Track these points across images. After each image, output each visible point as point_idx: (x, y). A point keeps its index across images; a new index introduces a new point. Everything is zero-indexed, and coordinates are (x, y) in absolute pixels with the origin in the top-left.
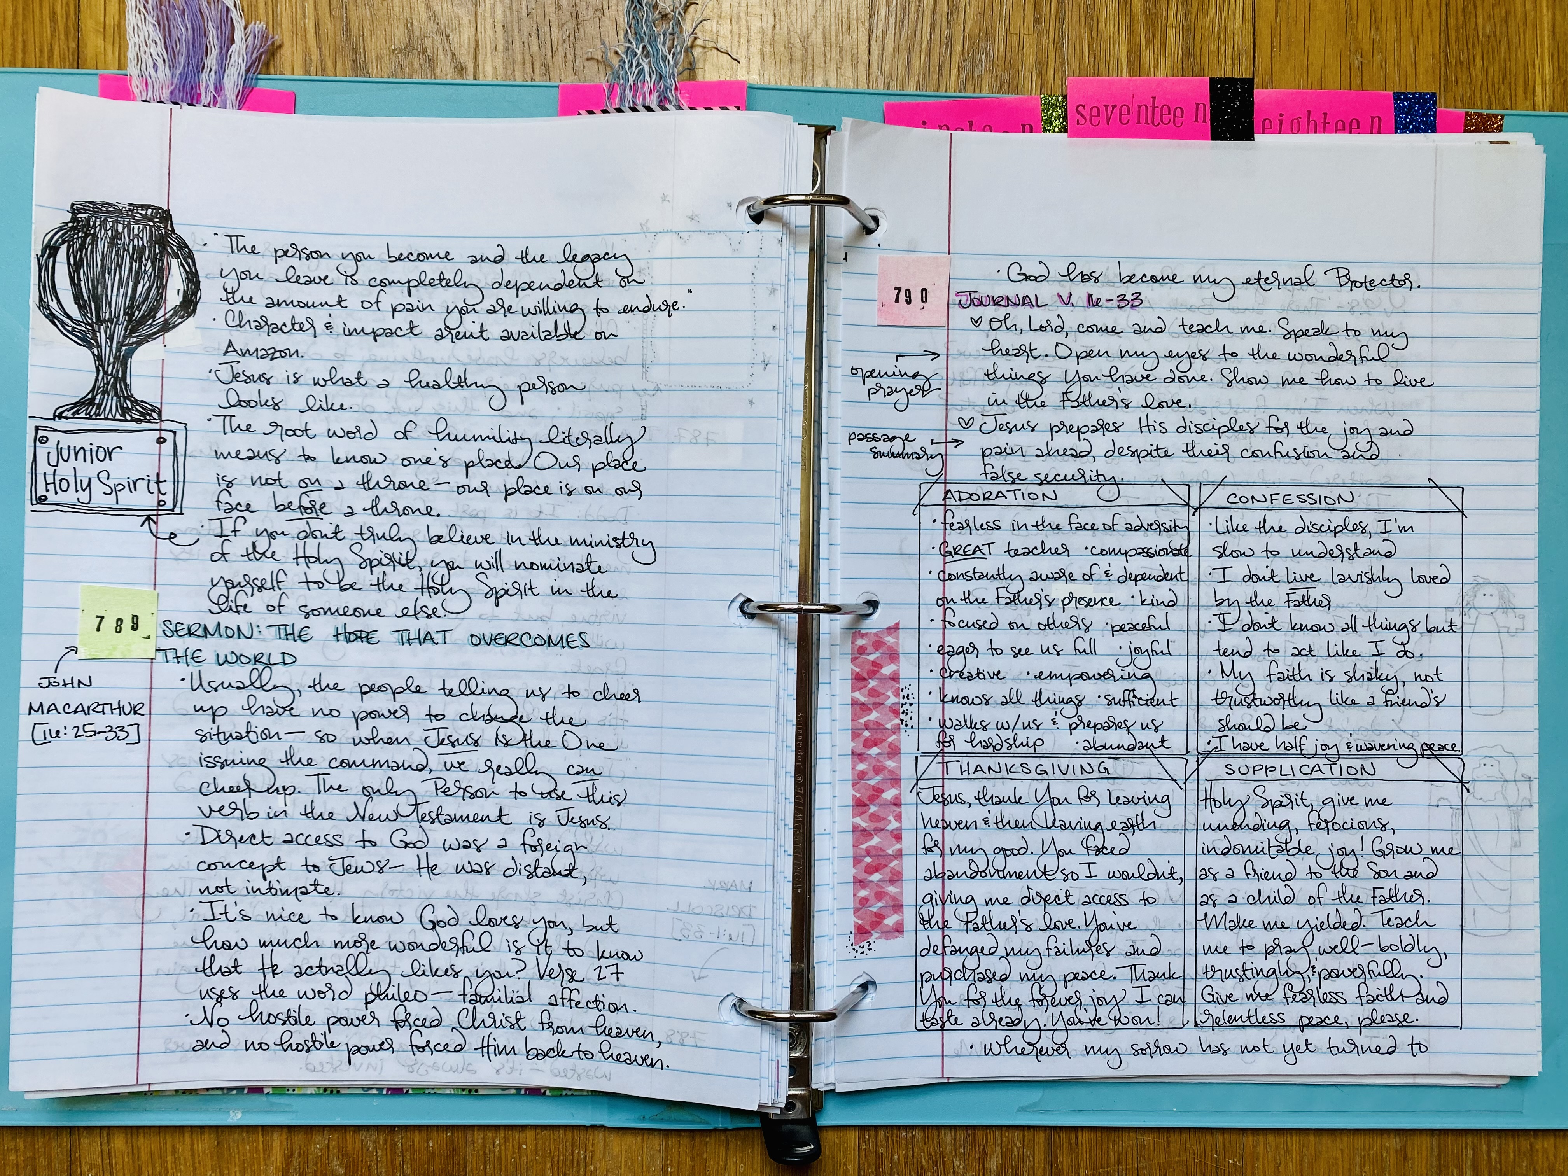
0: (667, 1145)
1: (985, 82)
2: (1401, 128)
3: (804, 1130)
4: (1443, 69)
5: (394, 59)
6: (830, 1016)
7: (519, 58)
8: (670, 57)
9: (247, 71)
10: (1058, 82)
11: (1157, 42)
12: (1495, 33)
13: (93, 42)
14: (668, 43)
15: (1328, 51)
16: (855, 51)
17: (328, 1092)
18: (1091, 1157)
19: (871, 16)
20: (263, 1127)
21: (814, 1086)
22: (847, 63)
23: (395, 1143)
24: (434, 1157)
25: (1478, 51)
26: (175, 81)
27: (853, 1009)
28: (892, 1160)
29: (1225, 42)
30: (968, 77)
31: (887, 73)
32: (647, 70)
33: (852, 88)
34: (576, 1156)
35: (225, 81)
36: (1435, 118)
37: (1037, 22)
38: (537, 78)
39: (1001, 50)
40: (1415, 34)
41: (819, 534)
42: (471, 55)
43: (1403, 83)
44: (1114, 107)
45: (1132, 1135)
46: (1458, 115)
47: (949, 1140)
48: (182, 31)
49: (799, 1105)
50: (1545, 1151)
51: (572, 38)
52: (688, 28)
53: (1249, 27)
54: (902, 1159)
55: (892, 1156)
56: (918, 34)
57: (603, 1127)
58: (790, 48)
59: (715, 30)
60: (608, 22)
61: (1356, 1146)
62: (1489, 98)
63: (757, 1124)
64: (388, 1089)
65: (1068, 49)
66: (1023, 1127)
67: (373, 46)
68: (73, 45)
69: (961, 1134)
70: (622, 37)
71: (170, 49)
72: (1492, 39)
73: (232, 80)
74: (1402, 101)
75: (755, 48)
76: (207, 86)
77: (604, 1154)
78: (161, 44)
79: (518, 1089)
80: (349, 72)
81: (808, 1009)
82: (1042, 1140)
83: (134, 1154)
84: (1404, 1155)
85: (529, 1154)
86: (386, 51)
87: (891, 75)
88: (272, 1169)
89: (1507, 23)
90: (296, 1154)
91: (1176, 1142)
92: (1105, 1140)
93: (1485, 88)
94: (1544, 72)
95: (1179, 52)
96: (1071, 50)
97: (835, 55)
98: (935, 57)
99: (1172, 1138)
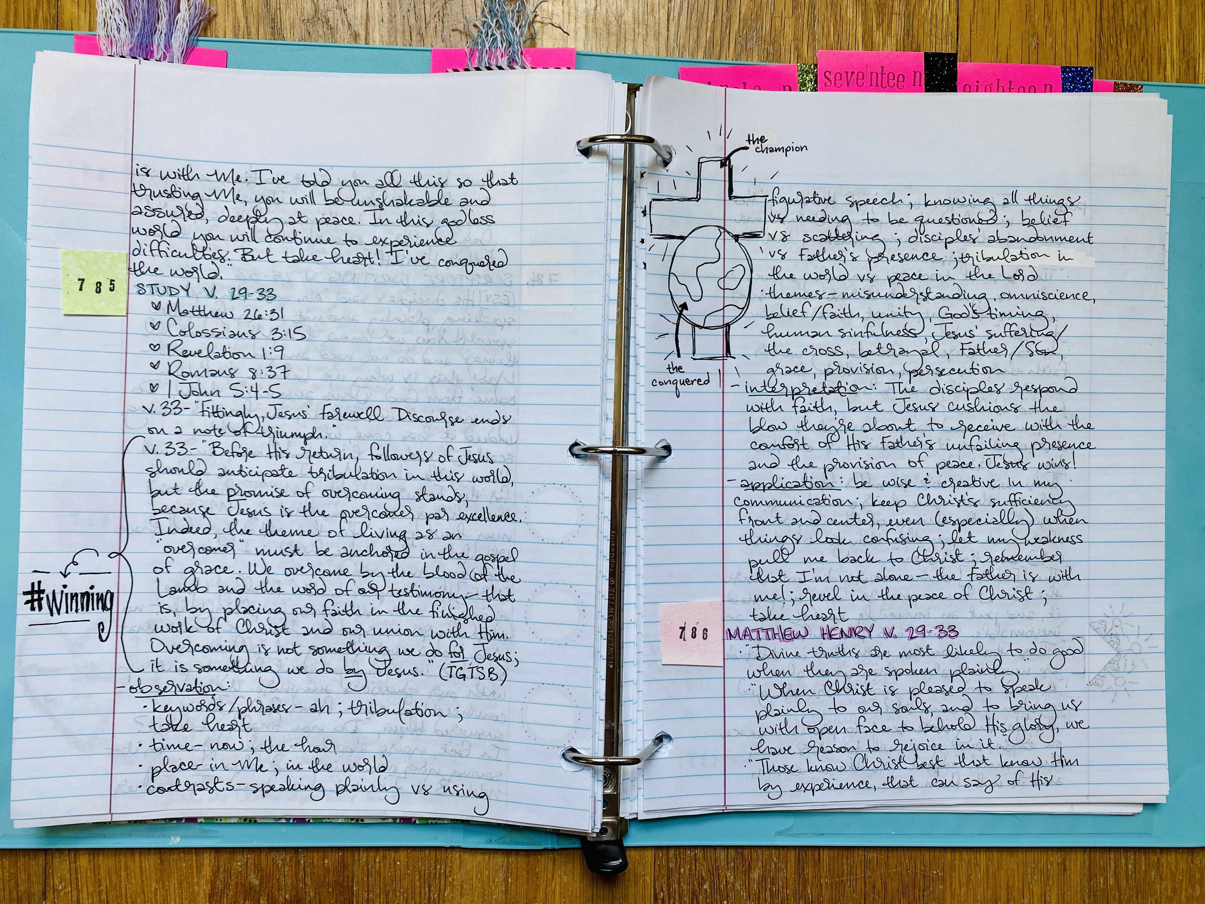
0: (508, 861)
1: (755, 53)
2: (1067, 89)
3: (614, 849)
4: (1098, 50)
5: (303, 27)
6: (635, 761)
8: (517, 29)
9: (190, 34)
10: (811, 54)
11: (885, 25)
12: (1136, 24)
13: (69, 9)
14: (515, 18)
15: (1013, 35)
16: (657, 27)
17: (248, 821)
18: (830, 869)
19: (669, 2)
20: (196, 849)
21: (621, 815)
22: (651, 37)
23: (299, 862)
24: (329, 872)
25: (1124, 36)
26: (134, 40)
27: (651, 757)
28: (680, 873)
29: (936, 25)
30: (743, 49)
31: (681, 44)
32: (499, 39)
33: (654, 56)
34: (438, 870)
35: (173, 41)
36: (1092, 86)
37: (794, 8)
38: (414, 43)
39: (768, 28)
40: (1077, 23)
41: (628, 395)
42: (364, 25)
43: (1068, 60)
44: (853, 73)
45: (861, 852)
46: (1109, 84)
47: (722, 857)
48: (139, 2)
49: (610, 830)
50: (1169, 864)
51: (441, 14)
52: (530, 8)
53: (954, 16)
54: (687, 872)
55: (680, 869)
56: (705, 15)
57: (459, 848)
58: (607, 24)
59: (550, 10)
61: (1028, 862)
62: (1132, 72)
63: (578, 845)
64: (294, 819)
65: (818, 28)
66: (779, 847)
67: (288, 16)
68: (54, 12)
69: (732, 852)
70: (479, 14)
71: (130, 16)
72: (1135, 27)
73: (178, 41)
74: (1068, 73)
75: (581, 24)
76: (159, 45)
77: (460, 869)
78: (123, 12)
79: (394, 819)
80: (269, 36)
81: (617, 756)
82: (793, 857)
83: (96, 870)
84: (1063, 868)
85: (402, 869)
86: (297, 21)
87: (684, 47)
88: (203, 881)
89: (1145, 15)
90: (222, 870)
91: (893, 858)
92: (840, 857)
93: (1129, 64)
94: (1172, 53)
95: (901, 33)
96: (820, 30)
97: (642, 31)
98: (718, 33)
99: (891, 855)
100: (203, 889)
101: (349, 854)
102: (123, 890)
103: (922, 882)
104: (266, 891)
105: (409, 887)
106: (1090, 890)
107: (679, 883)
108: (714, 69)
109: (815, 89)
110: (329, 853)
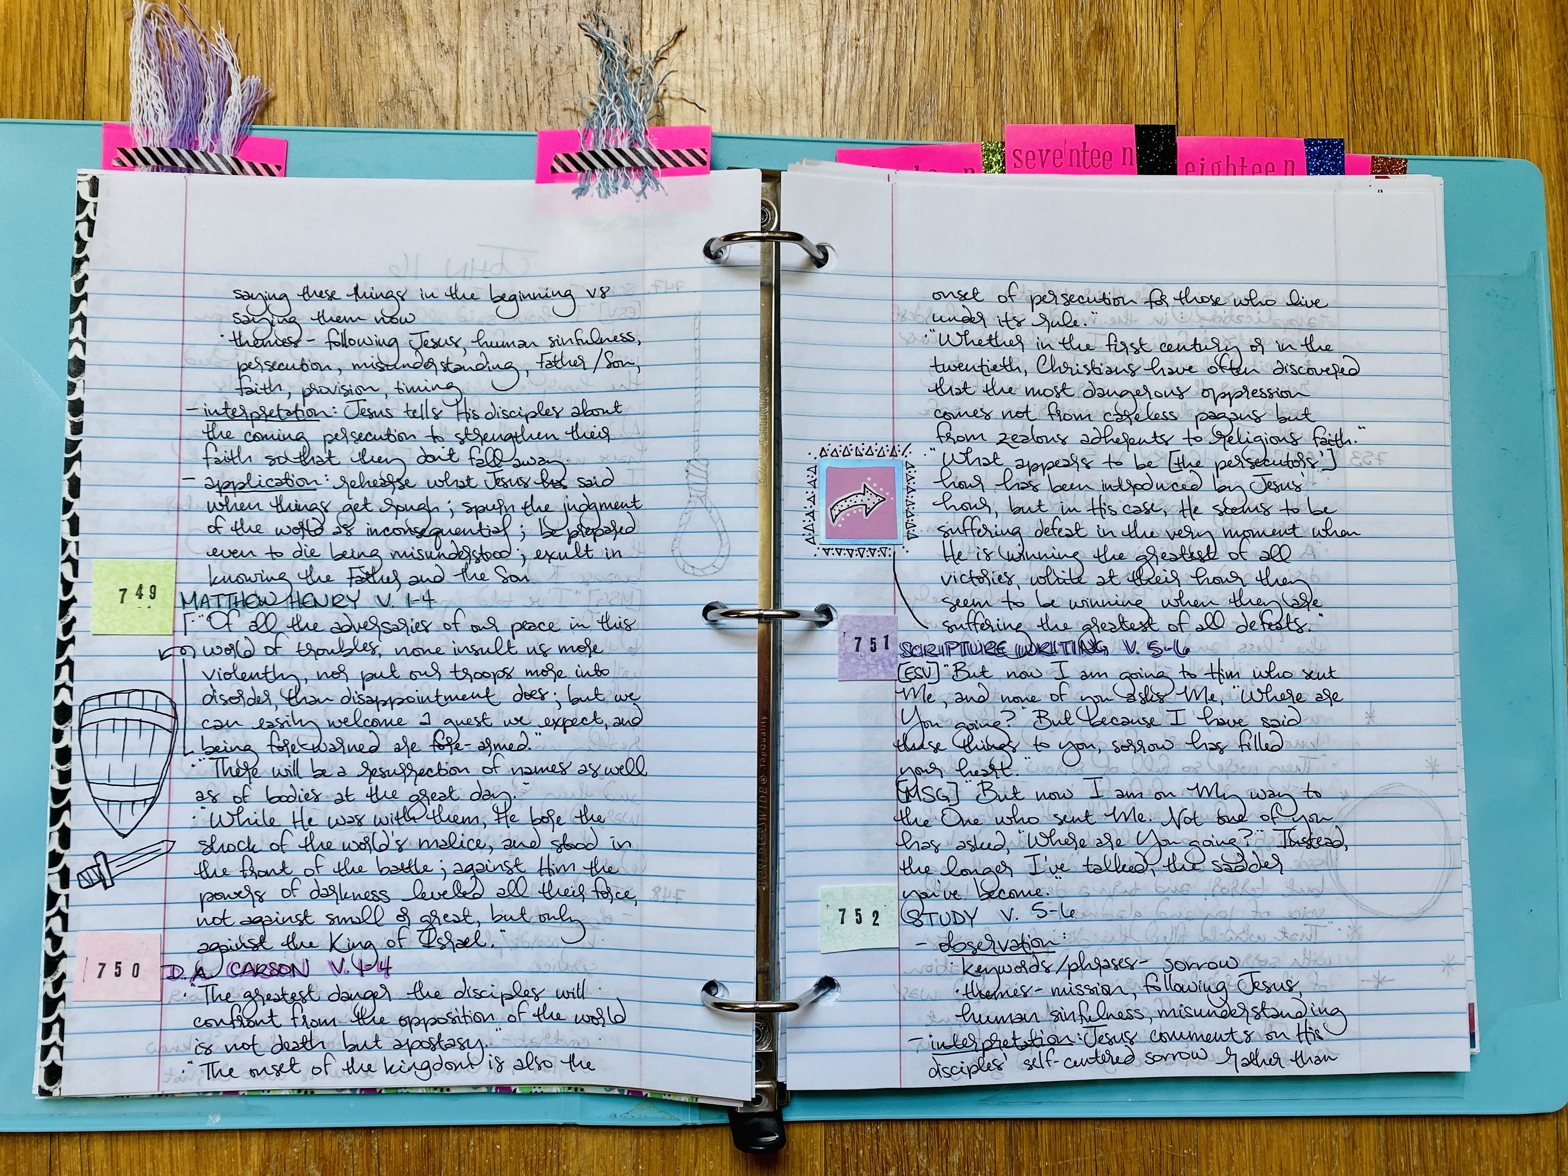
0: (638, 1143)
1: (930, 130)
2: (1312, 170)
3: (770, 1123)
4: (1351, 119)
5: (380, 111)
6: (793, 1006)
8: (641, 105)
9: (243, 120)
10: (998, 131)
11: (1088, 94)
12: (1397, 86)
13: (98, 95)
14: (639, 93)
15: (1245, 103)
16: (809, 103)
17: (303, 1093)
18: (1050, 1149)
19: (824, 71)
20: (241, 1130)
21: (780, 1080)
22: (803, 114)
23: (371, 1147)
24: (410, 1159)
25: (1382, 102)
26: (175, 129)
28: (858, 1156)
29: (1151, 94)
30: (915, 125)
31: (840, 122)
32: (619, 116)
33: (807, 136)
34: (549, 1156)
35: (222, 129)
36: (1343, 160)
37: (977, 76)
38: (514, 127)
39: (945, 101)
40: (1324, 87)
42: (453, 107)
43: (1315, 132)
44: (1048, 151)
45: (1090, 1126)
46: (1366, 159)
47: (912, 1134)
48: (182, 84)
49: (766, 1099)
50: (1489, 1137)
51: (547, 92)
52: (657, 79)
53: (1171, 81)
54: (867, 1153)
55: (858, 1151)
56: (868, 87)
57: (575, 1125)
58: (749, 100)
59: (679, 84)
60: (580, 77)
62: (1394, 144)
63: (725, 1120)
64: (362, 1090)
65: (1007, 101)
66: (984, 1119)
67: (362, 99)
68: (79, 99)
69: (924, 1128)
70: (596, 88)
71: (171, 101)
72: (1395, 90)
73: (229, 129)
74: (1313, 146)
75: (717, 100)
76: (205, 134)
77: (577, 1153)
78: (162, 96)
79: (489, 1087)
80: (338, 123)
81: (773, 1000)
82: (1003, 1133)
83: (113, 1160)
84: (1352, 1143)
85: (503, 1154)
86: (373, 104)
87: (843, 125)
89: (1408, 76)
91: (1132, 1133)
92: (1063, 1133)
93: (1390, 134)
94: (1444, 120)
95: (1108, 103)
96: (1009, 102)
97: (791, 107)
98: (884, 108)
99: (1128, 1129)
101: (434, 1136)
103: (1170, 1164)
107: (857, 1170)
108: (878, 151)
109: (1003, 172)
110: (410, 1136)
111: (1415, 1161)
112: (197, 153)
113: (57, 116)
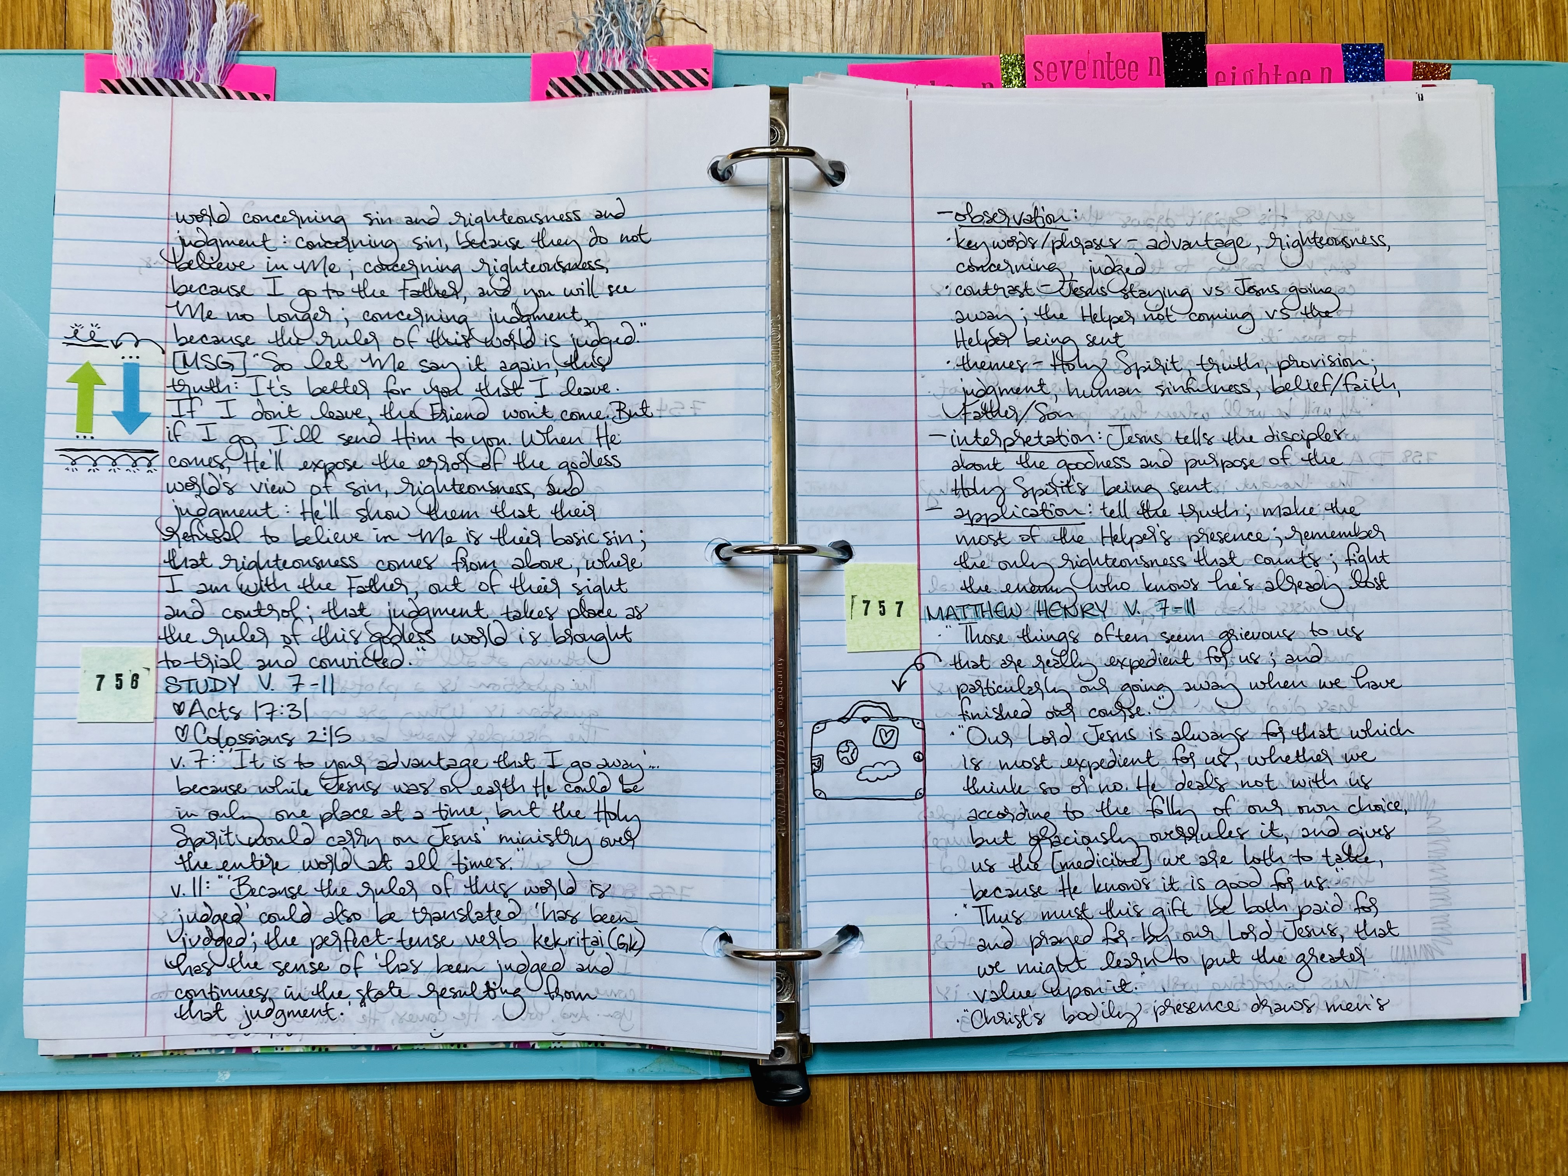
0: (657, 1097)
1: (946, 44)
2: (1350, 77)
3: (793, 1075)
4: (1390, 23)
5: (371, 34)
6: (816, 954)
7: (493, 31)
8: (638, 24)
9: (229, 47)
10: (1017, 42)
11: (1112, 2)
13: (79, 24)
14: (636, 11)
15: (1278, 8)
16: (819, 18)
17: (317, 1050)
18: (1083, 1101)
20: (251, 1087)
21: (802, 1032)
22: (812, 29)
23: (385, 1104)
24: (423, 1116)
25: (1424, 5)
26: (159, 58)
27: (836, 953)
28: (883, 1110)
30: (930, 39)
31: (851, 36)
32: (616, 37)
33: (815, 51)
34: (566, 1112)
35: (208, 57)
36: (1383, 67)
38: (511, 49)
39: (961, 13)
42: (447, 30)
43: (1352, 37)
44: (1070, 62)
45: (1124, 1077)
46: (1406, 65)
47: (940, 1087)
48: (166, 13)
49: (786, 1051)
50: (1539, 1086)
51: (544, 11)
54: (893, 1107)
55: (884, 1105)
57: (592, 1080)
58: (755, 16)
61: (1349, 1085)
62: (1437, 49)
63: (747, 1074)
64: (377, 1047)
65: (1025, 12)
66: (1014, 1071)
67: (352, 23)
68: (60, 28)
69: (952, 1081)
70: (592, 8)
71: (155, 30)
73: (214, 57)
74: (1351, 52)
75: (722, 18)
76: (190, 63)
77: (595, 1109)
78: (145, 24)
79: (507, 1044)
80: (328, 47)
81: (794, 948)
82: (1033, 1086)
83: (123, 1119)
84: (1397, 1094)
85: (519, 1110)
86: (364, 28)
87: (854, 39)
88: (261, 1132)
90: (285, 1116)
91: (1167, 1084)
92: (1096, 1084)
93: (1431, 38)
94: (1489, 22)
95: (1133, 13)
96: (1028, 13)
97: (799, 21)
98: (896, 22)
99: (1163, 1080)
100: (261, 1140)
101: (449, 1092)
102: (159, 1144)
103: (1207, 1116)
104: (343, 1143)
105: (529, 1134)
106: (1434, 1125)
107: (883, 1124)
108: (893, 66)
109: (1023, 86)
110: (424, 1091)
111: (1463, 1111)
112: (183, 83)
113: (38, 46)
